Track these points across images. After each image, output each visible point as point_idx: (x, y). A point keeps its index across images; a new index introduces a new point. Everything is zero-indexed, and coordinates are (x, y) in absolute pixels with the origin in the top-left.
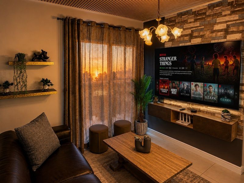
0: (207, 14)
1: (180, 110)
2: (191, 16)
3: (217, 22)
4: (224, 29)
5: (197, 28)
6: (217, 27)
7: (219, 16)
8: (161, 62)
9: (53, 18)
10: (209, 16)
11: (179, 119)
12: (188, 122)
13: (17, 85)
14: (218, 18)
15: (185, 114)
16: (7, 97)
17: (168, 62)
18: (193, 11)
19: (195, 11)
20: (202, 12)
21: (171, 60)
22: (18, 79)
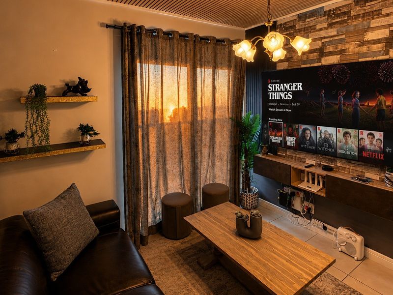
0: (352, 14)
1: (305, 167)
2: (322, 19)
3: (372, 26)
4: (386, 39)
5: (331, 39)
6: (370, 36)
7: (375, 17)
8: (270, 93)
9: (102, 25)
10: (357, 17)
11: (304, 181)
12: (318, 185)
13: (32, 136)
14: (373, 19)
15: (313, 174)
16: (13, 158)
17: (285, 94)
18: (326, 9)
19: (330, 11)
20: (342, 11)
21: (290, 88)
22: (34, 126)
